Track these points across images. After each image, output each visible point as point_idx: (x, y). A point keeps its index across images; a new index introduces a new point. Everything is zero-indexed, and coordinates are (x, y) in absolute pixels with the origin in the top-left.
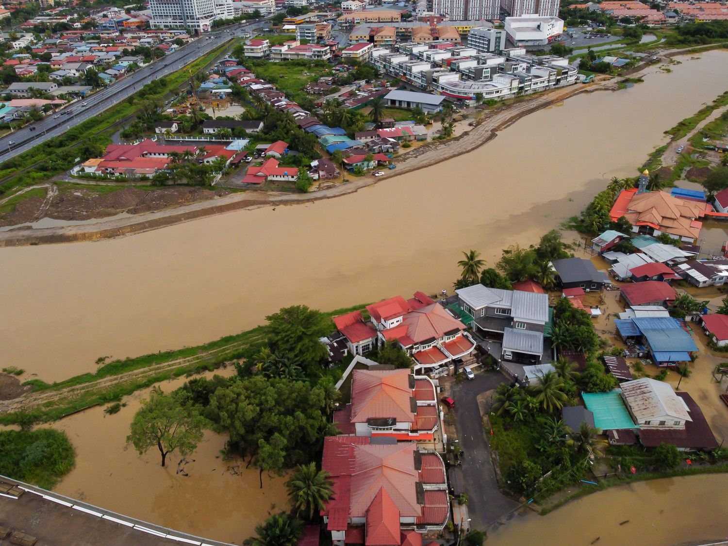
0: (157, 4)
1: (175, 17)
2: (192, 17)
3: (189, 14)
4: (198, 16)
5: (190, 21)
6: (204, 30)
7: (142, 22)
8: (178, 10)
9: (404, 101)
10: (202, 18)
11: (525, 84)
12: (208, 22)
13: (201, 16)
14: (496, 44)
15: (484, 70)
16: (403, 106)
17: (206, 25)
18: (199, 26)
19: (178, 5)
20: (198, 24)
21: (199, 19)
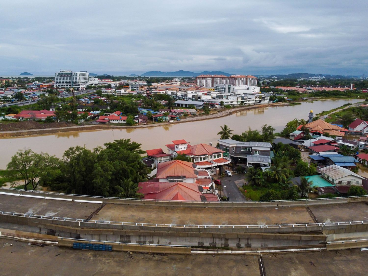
0: (59, 77)
1: (67, 83)
2: (76, 83)
3: (75, 82)
4: (79, 83)
5: (75, 85)
6: (82, 89)
7: (50, 86)
8: (69, 80)
9: (184, 104)
10: (81, 84)
11: (245, 100)
12: (84, 86)
13: (81, 83)
14: (228, 90)
15: (223, 96)
16: (183, 106)
17: (83, 87)
18: (79, 87)
19: (70, 78)
20: (79, 86)
21: (80, 84)
